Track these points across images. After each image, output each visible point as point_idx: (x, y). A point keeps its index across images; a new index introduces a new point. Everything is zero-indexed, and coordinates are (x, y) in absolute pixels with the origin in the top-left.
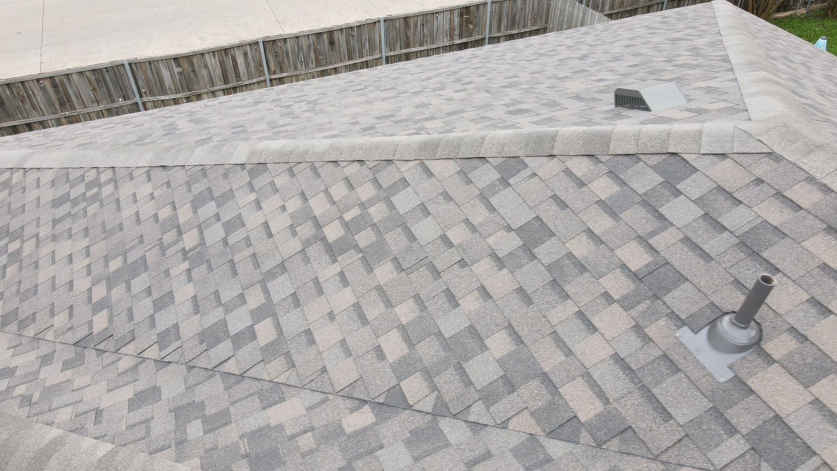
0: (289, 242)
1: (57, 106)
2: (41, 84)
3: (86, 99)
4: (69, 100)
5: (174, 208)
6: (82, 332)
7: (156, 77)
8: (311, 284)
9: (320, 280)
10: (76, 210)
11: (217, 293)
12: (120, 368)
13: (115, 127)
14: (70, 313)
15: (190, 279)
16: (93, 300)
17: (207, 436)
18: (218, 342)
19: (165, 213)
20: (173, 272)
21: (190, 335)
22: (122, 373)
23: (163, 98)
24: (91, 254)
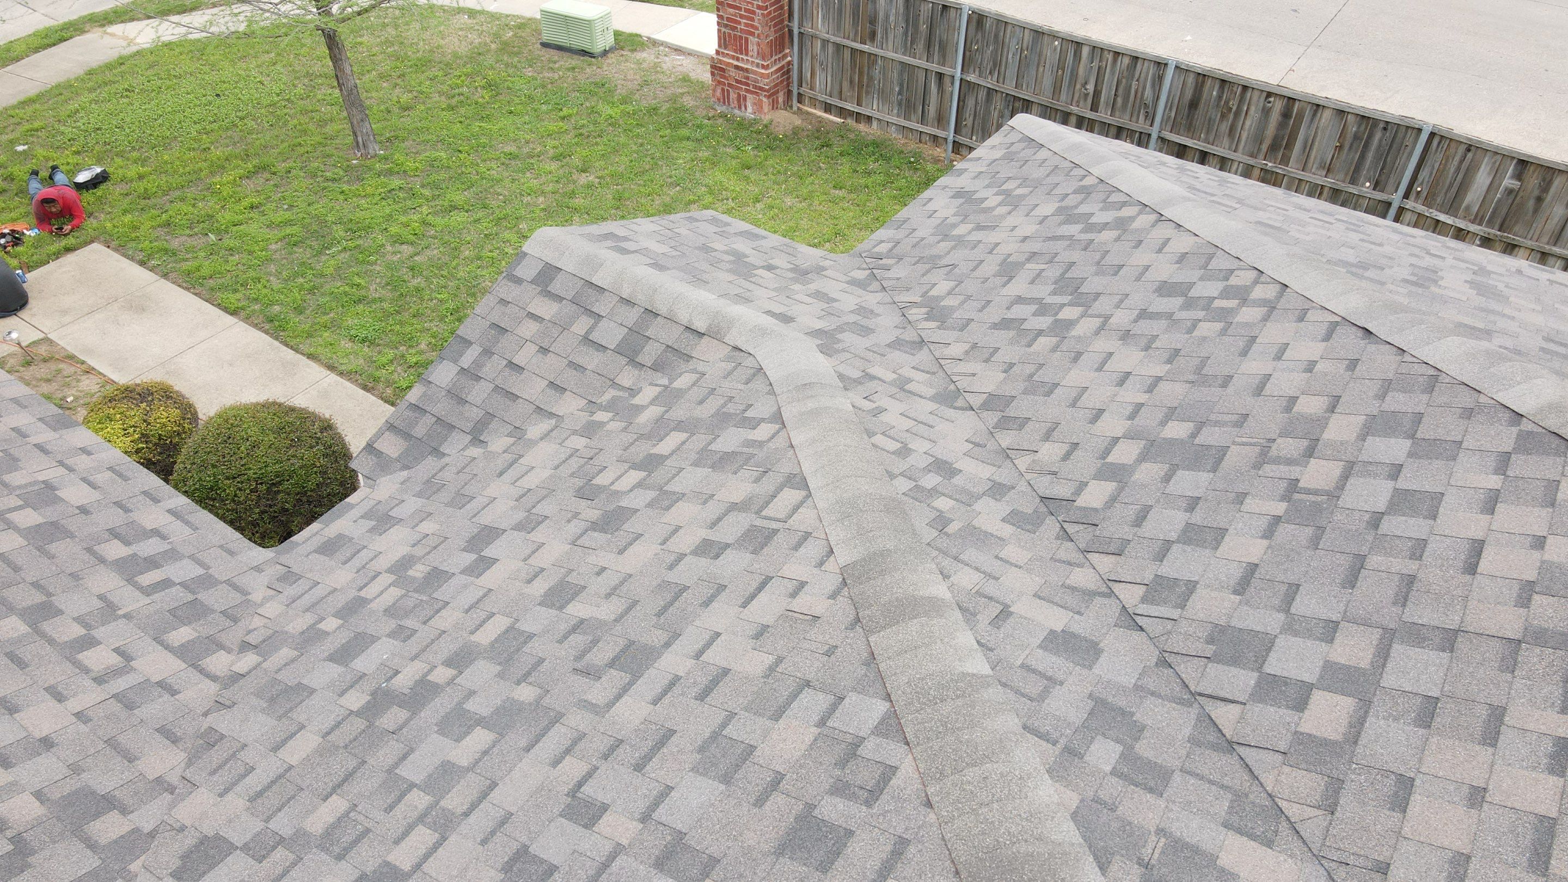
0: (1499, 607)
1: (1265, 147)
2: (1269, 102)
3: (1315, 158)
4: (1289, 146)
5: (1332, 409)
6: (1062, 490)
7: (1460, 176)
8: (1483, 712)
9: (1507, 719)
10: (1184, 315)
11: (1294, 589)
12: (1071, 577)
13: (1331, 224)
14: (1068, 452)
15: (1268, 534)
16: (1109, 457)
17: (1114, 780)
18: (1235, 661)
19: (1311, 405)
20: (1250, 504)
21: (1201, 616)
22: (1069, 587)
23: (1442, 217)
24: (1155, 391)
